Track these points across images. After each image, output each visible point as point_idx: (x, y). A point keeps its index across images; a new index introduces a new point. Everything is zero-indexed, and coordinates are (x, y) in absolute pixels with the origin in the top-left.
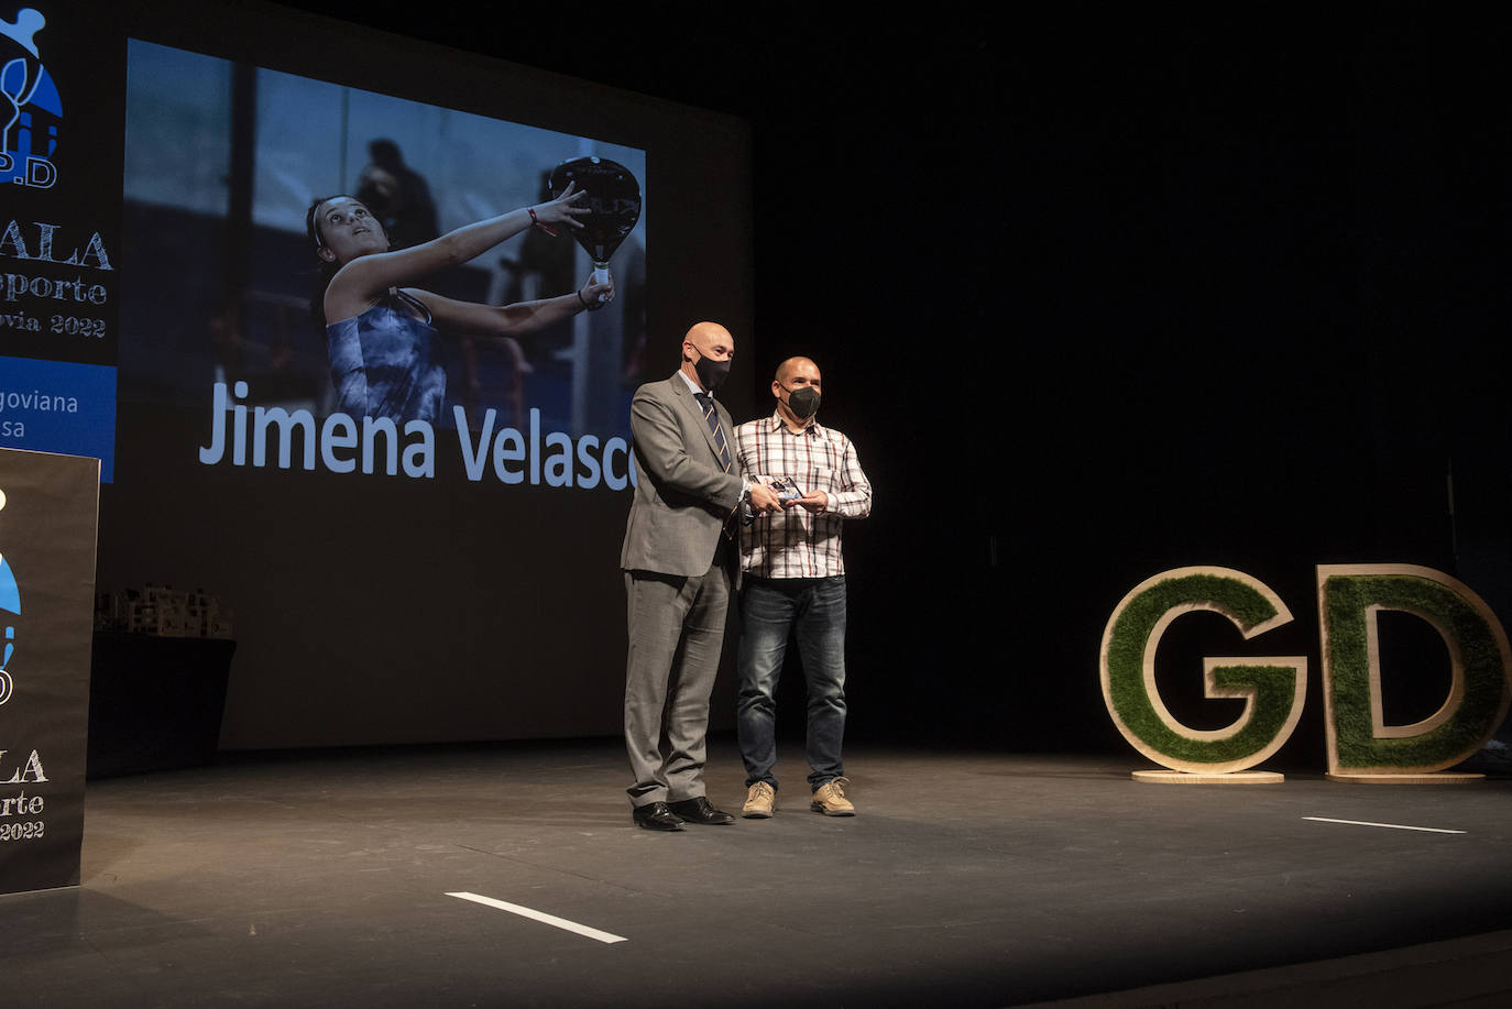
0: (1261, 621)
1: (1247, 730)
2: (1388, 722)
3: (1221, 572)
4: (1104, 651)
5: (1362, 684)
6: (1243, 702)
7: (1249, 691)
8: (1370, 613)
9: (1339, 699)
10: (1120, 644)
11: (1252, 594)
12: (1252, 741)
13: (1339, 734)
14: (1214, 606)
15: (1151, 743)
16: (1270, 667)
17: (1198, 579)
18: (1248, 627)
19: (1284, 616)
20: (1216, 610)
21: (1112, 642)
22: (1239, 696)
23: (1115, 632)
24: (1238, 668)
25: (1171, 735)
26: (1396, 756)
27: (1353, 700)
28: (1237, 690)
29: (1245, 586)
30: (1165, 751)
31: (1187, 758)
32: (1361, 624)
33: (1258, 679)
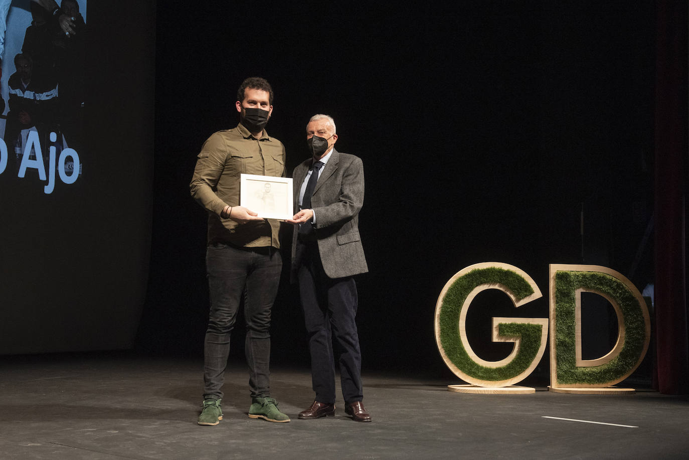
0: (526, 296)
1: (514, 362)
2: (584, 357)
3: (506, 267)
4: (438, 312)
5: (571, 335)
6: (513, 345)
7: (517, 338)
8: (577, 294)
9: (560, 343)
10: (447, 307)
11: (521, 280)
12: (517, 368)
13: (558, 364)
14: (500, 286)
16: (529, 325)
17: (492, 271)
18: (518, 300)
19: (537, 294)
20: (501, 289)
21: (443, 307)
22: (511, 341)
23: (445, 301)
24: (512, 324)
25: (473, 364)
26: (588, 378)
28: (511, 338)
29: (517, 276)
30: (470, 374)
31: (482, 378)
32: (573, 300)
33: (523, 331)
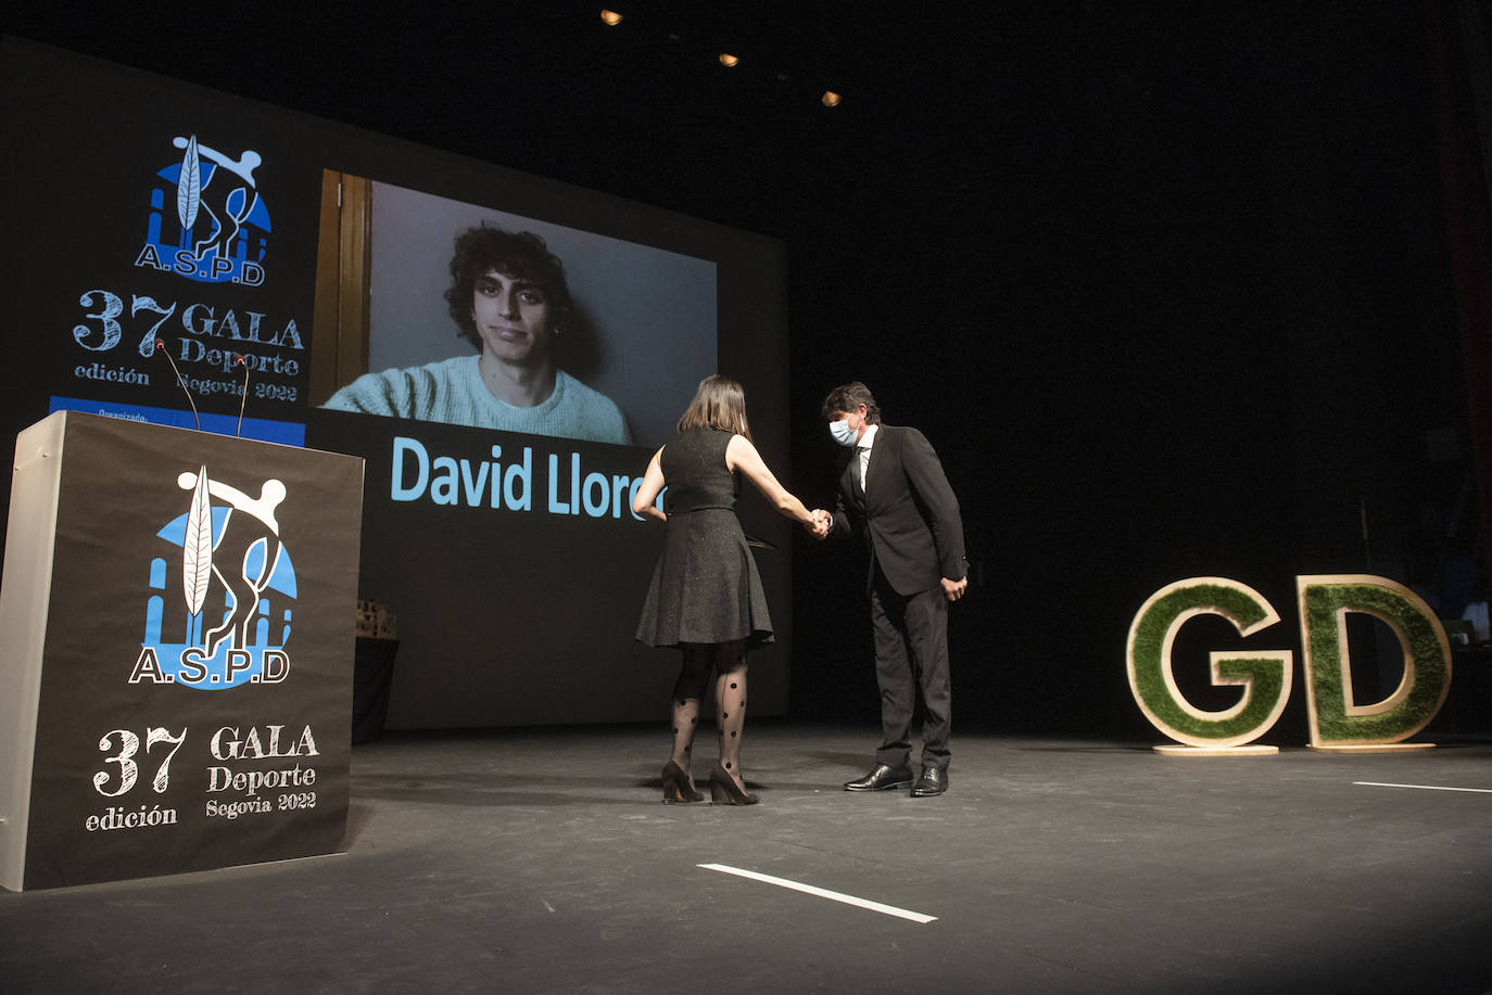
0: (1255, 621)
1: (1245, 712)
2: (1356, 703)
3: (1222, 582)
4: (1130, 647)
5: (1335, 670)
6: (1241, 689)
7: (1248, 678)
8: (1340, 615)
9: (1320, 685)
10: (1142, 641)
11: (1247, 600)
12: (1251, 720)
13: (1319, 713)
14: (1217, 610)
15: (1170, 723)
16: (1263, 660)
17: (1203, 589)
18: (1245, 627)
19: (1272, 617)
20: (1218, 613)
21: (1137, 640)
22: (1239, 683)
23: (1139, 632)
24: (1238, 660)
25: (1185, 717)
26: (1364, 731)
27: (1328, 688)
28: (1236, 679)
29: (1241, 594)
30: (1181, 729)
31: (1199, 735)
32: (1333, 624)
33: (1255, 669)
